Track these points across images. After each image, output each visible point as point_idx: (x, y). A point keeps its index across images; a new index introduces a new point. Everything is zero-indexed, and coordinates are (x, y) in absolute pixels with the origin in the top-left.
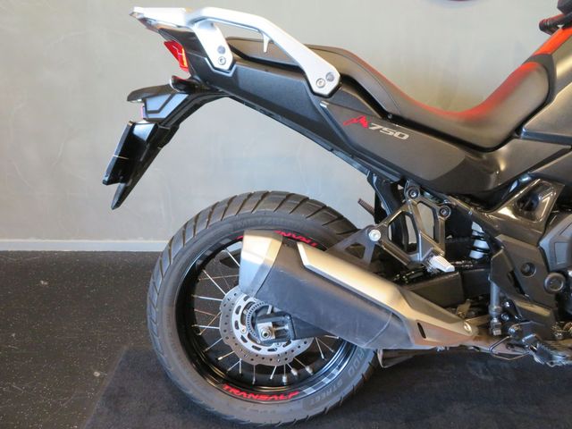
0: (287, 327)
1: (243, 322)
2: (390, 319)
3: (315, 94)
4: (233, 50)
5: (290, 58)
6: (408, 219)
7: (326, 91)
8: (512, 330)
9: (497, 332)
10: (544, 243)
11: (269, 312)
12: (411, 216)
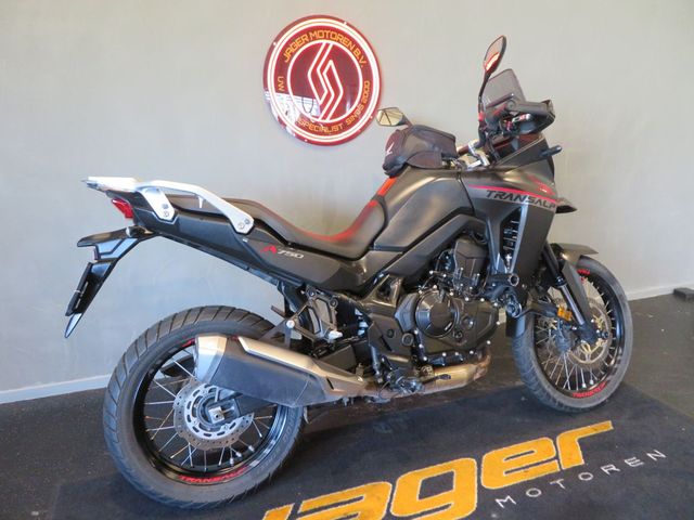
0: (233, 408)
1: (194, 415)
2: (308, 379)
3: (237, 233)
4: (174, 206)
5: (216, 209)
6: (310, 311)
7: (246, 230)
8: (389, 377)
9: (380, 381)
10: (397, 315)
11: (216, 400)
12: (312, 309)
